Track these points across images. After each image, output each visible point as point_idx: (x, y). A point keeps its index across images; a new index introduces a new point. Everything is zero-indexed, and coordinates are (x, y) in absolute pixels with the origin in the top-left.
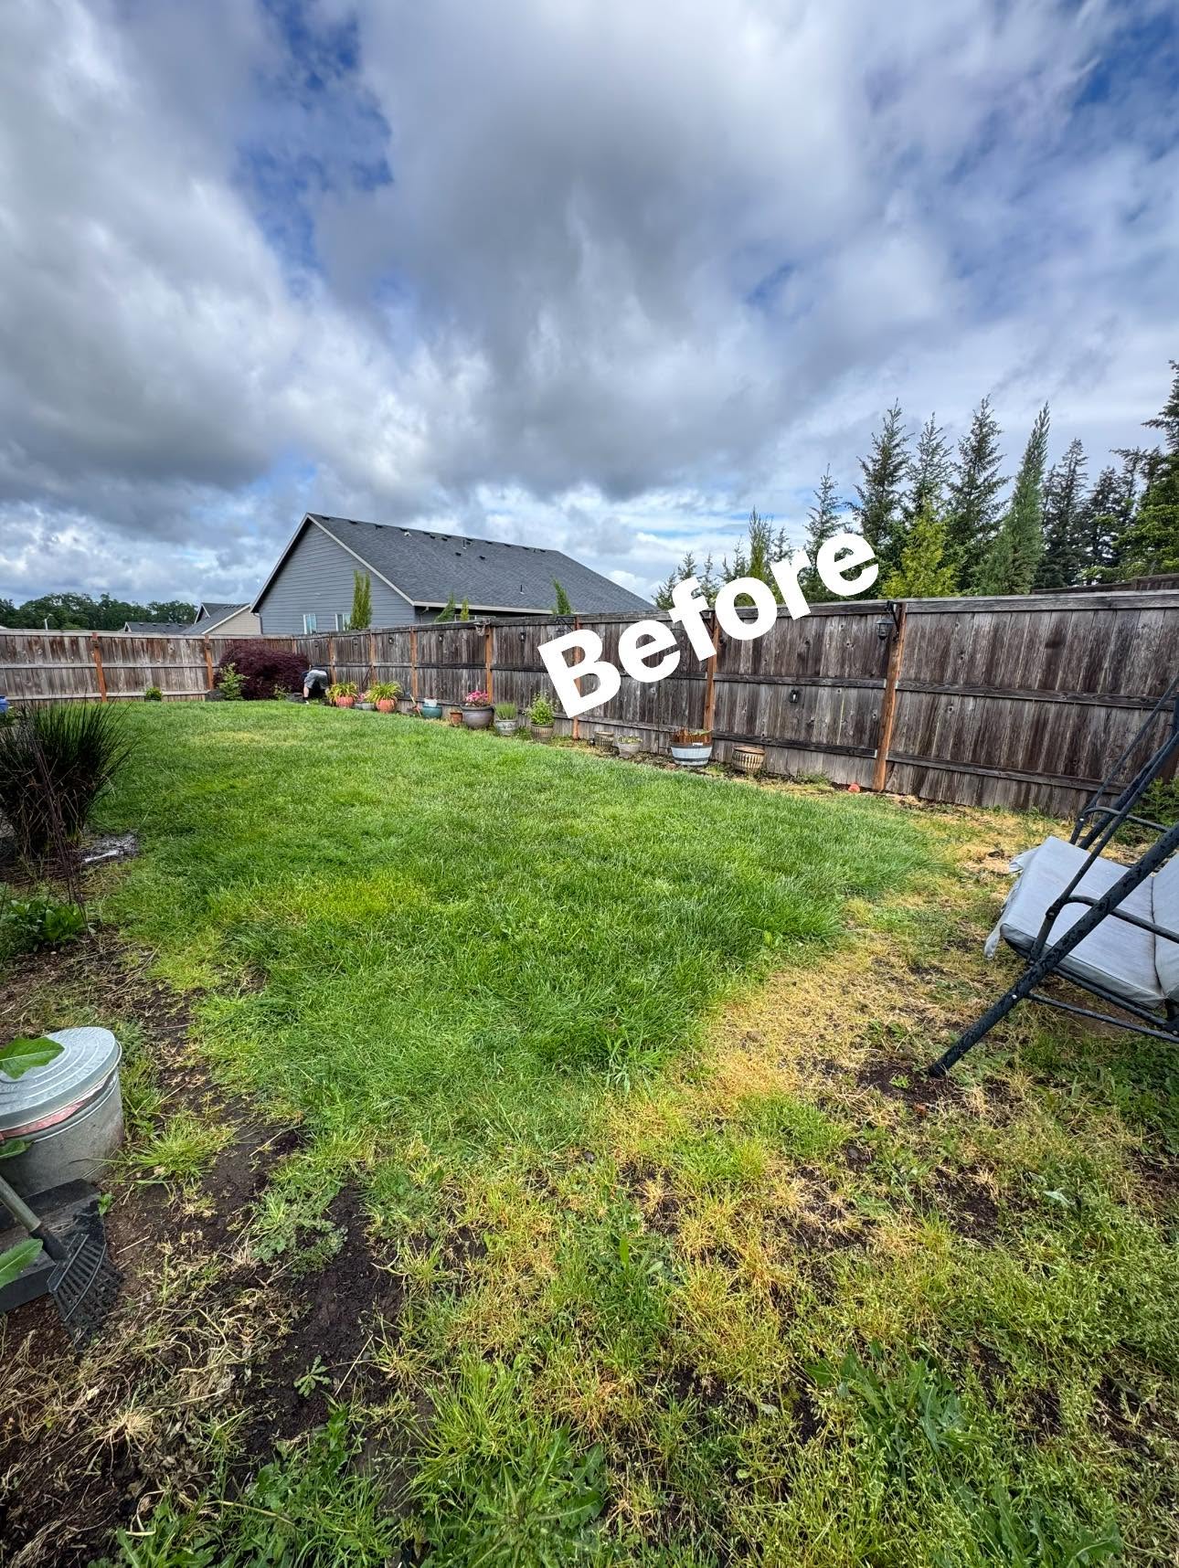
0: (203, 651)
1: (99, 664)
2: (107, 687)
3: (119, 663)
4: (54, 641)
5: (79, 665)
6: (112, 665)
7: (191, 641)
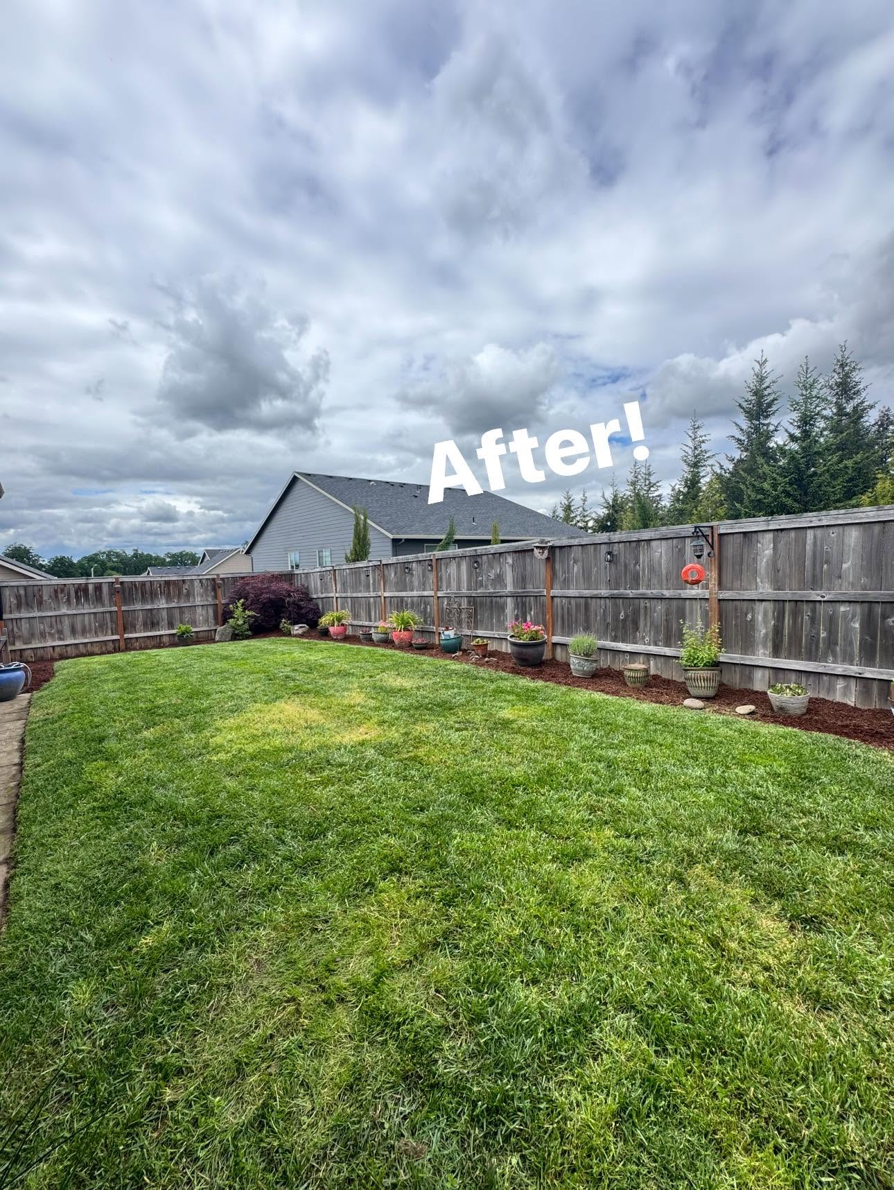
0: (214, 589)
1: (120, 608)
2: (125, 630)
3: (138, 606)
4: (79, 588)
5: (101, 610)
6: (132, 608)
7: (204, 581)
